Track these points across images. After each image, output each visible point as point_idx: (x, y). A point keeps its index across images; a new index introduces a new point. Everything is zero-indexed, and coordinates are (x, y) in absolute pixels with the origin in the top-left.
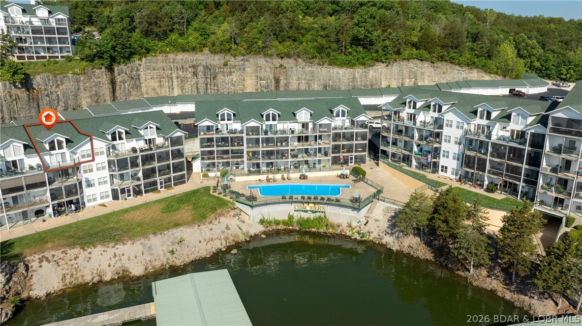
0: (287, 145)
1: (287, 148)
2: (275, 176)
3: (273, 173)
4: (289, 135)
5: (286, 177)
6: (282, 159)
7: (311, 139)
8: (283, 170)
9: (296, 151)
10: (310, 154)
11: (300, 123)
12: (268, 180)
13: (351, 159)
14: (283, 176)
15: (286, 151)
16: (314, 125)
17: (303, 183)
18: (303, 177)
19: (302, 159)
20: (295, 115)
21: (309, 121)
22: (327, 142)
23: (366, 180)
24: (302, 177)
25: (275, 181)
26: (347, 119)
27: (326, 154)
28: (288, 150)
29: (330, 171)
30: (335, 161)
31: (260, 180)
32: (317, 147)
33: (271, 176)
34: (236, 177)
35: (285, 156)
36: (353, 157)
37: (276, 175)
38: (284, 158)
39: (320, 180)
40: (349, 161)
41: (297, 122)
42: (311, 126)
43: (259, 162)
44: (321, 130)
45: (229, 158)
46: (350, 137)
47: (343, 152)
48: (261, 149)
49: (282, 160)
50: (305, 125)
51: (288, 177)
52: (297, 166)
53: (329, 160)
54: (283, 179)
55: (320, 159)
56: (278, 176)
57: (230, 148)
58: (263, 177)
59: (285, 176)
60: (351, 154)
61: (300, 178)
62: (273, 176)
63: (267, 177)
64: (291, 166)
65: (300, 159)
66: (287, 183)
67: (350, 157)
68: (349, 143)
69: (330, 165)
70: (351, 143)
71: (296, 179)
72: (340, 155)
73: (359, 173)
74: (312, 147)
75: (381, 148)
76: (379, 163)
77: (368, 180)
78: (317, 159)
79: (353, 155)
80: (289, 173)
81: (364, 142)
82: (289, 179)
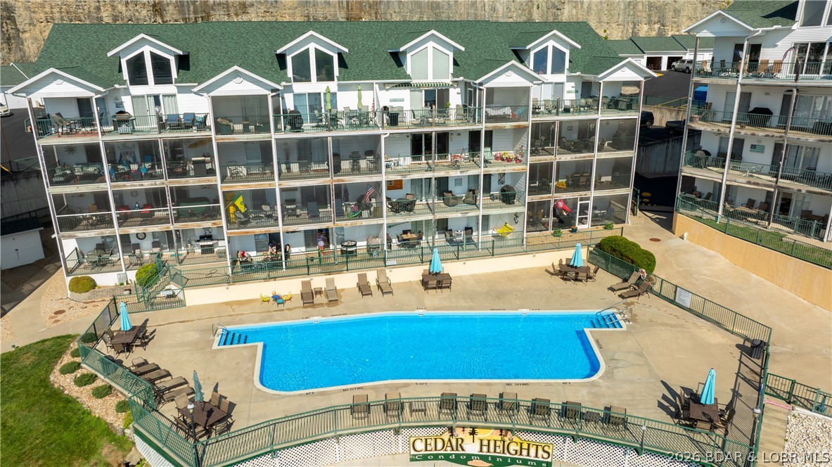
0: (376, 169)
1: (375, 178)
2: (332, 281)
3: (327, 268)
4: (380, 131)
5: (373, 283)
6: (360, 216)
7: (458, 147)
8: (367, 256)
9: (407, 188)
10: (456, 198)
11: (419, 87)
12: (309, 297)
13: (584, 209)
14: (362, 277)
15: (372, 189)
16: (470, 95)
17: (435, 305)
18: (433, 281)
19: (430, 217)
20: (397, 58)
21: (449, 81)
22: (511, 154)
23: (656, 288)
24: (433, 283)
25: (333, 298)
26: (569, 79)
27: (508, 197)
28: (378, 184)
29: (526, 252)
30: (535, 218)
31: (276, 298)
32: (481, 171)
33: (319, 282)
34: (187, 292)
35: (368, 207)
36: (591, 203)
37: (336, 277)
38: (365, 213)
39: (495, 290)
40: (578, 217)
41: (407, 85)
42: (455, 98)
43: (273, 230)
44: (492, 112)
45: (165, 220)
46: (583, 138)
47: (558, 190)
48: (277, 185)
49: (359, 222)
50: (436, 98)
51: (382, 280)
52: (409, 240)
53: (516, 215)
54: (364, 289)
55: (487, 212)
56: (346, 281)
57: (167, 183)
58: (290, 287)
59: (372, 277)
60: (583, 194)
61: (424, 284)
62: (327, 281)
63: (306, 285)
64: (389, 240)
65: (421, 214)
66: (377, 308)
67: (579, 203)
68: (580, 157)
69: (523, 231)
70: (585, 157)
71: (407, 286)
72: (549, 197)
73: (633, 262)
74: (461, 172)
75: (683, 174)
76: (678, 221)
77: (678, 289)
78: (478, 213)
79: (588, 199)
80: (386, 266)
81: (624, 154)
82: (385, 289)
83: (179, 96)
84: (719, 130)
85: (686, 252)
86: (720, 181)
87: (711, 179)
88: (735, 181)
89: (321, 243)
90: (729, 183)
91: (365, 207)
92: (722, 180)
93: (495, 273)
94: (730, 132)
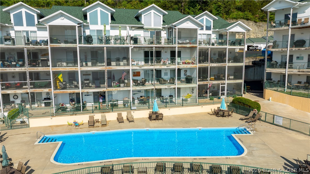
0: (128, 65)
1: (127, 68)
2: (105, 116)
3: (103, 111)
4: (129, 45)
5: (125, 118)
6: (120, 86)
8: (123, 106)
9: (142, 76)
10: (164, 80)
11: (147, 29)
12: (92, 124)
13: (223, 89)
14: (120, 115)
15: (125, 74)
17: (155, 126)
18: (156, 117)
19: (153, 87)
20: (138, 18)
21: (161, 28)
22: (190, 61)
24: (154, 117)
26: (214, 32)
27: (189, 80)
28: (128, 71)
29: (198, 105)
31: (75, 123)
32: (176, 67)
33: (98, 116)
34: (30, 120)
35: (123, 82)
36: (226, 86)
37: (107, 114)
38: (122, 85)
39: (184, 120)
40: (220, 92)
41: (142, 28)
42: (164, 35)
43: (76, 91)
44: (180, 42)
46: (221, 57)
47: (211, 80)
48: (79, 69)
49: (119, 89)
50: (155, 35)
51: (129, 116)
52: (144, 101)
53: (193, 89)
54: (120, 120)
55: (179, 86)
56: (112, 116)
57: (27, 69)
58: (83, 118)
59: (124, 115)
60: (222, 82)
61: (150, 118)
62: (102, 117)
63: (91, 118)
65: (149, 86)
66: (126, 128)
67: (221, 86)
68: (220, 65)
69: (196, 96)
70: (222, 65)
71: (142, 120)
72: (207, 83)
73: (250, 107)
74: (167, 66)
75: (266, 71)
76: (266, 92)
77: (275, 116)
78: (175, 86)
79: (224, 84)
80: (131, 110)
81: (239, 64)
82: (130, 120)
83: (38, 32)
84: (282, 50)
85: (272, 105)
86: (285, 72)
87: (280, 72)
88: (292, 72)
89: (101, 101)
90: (289, 73)
91: (122, 82)
92: (286, 72)
93: (184, 114)
94: (287, 50)
